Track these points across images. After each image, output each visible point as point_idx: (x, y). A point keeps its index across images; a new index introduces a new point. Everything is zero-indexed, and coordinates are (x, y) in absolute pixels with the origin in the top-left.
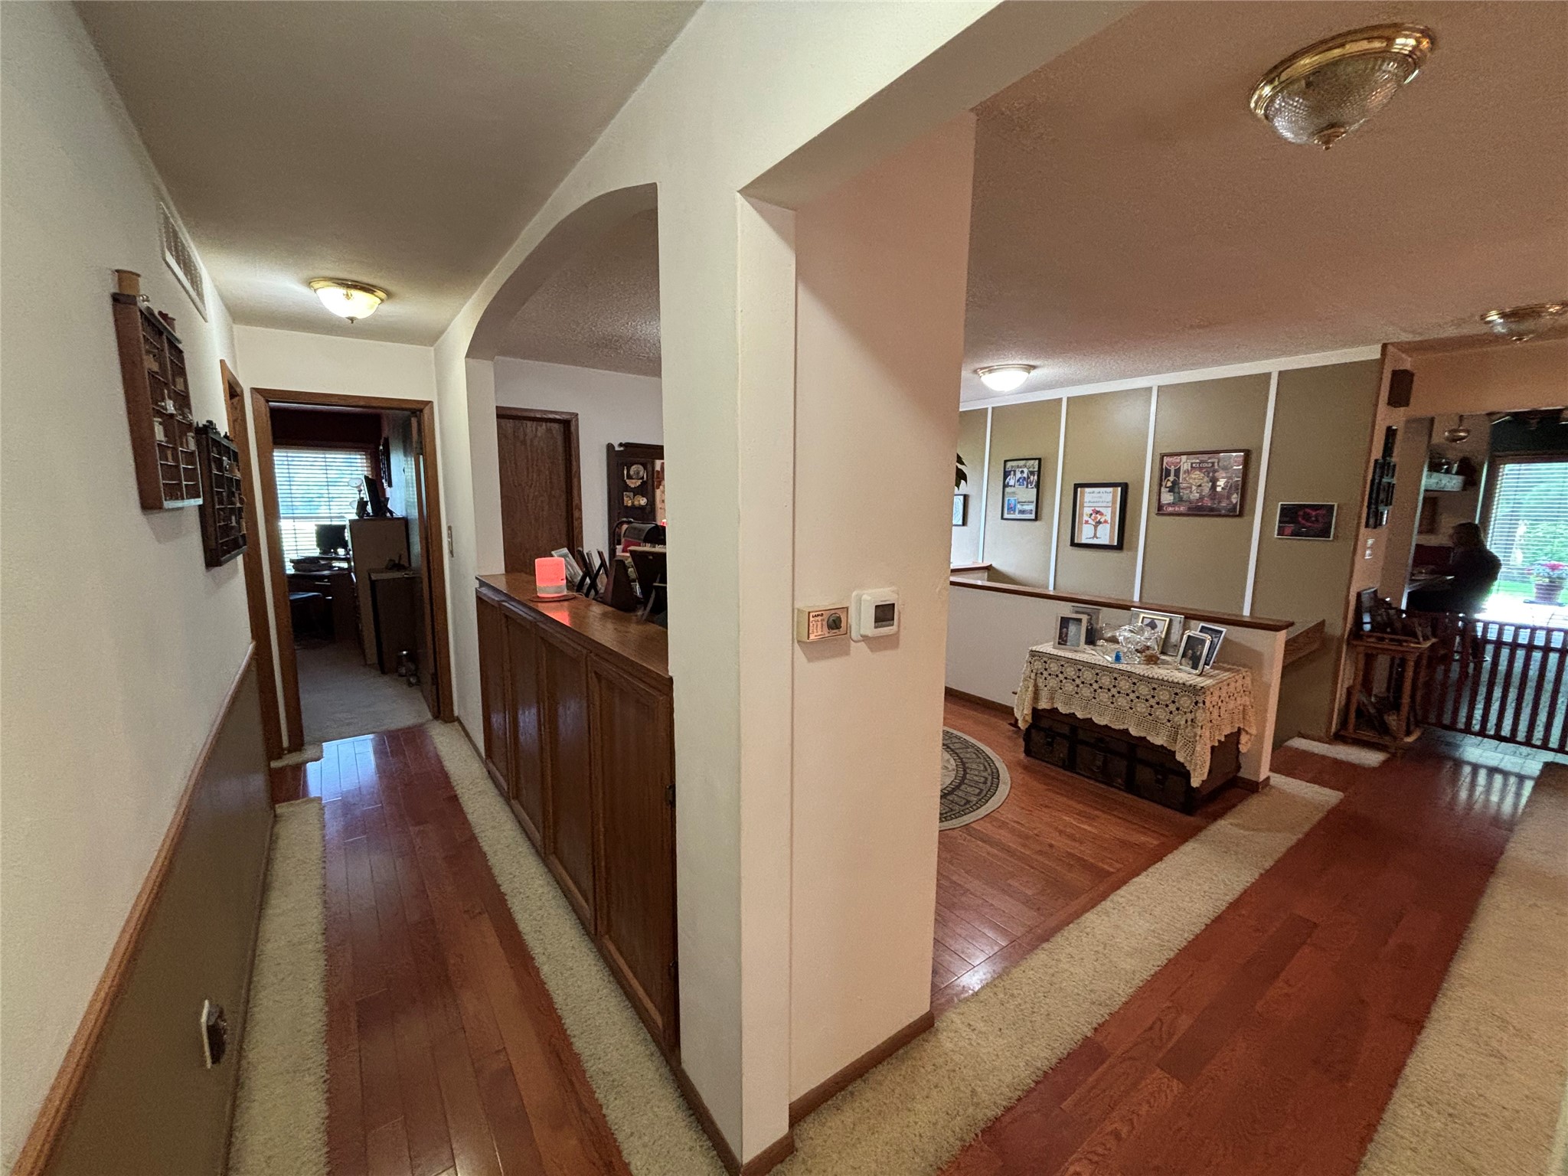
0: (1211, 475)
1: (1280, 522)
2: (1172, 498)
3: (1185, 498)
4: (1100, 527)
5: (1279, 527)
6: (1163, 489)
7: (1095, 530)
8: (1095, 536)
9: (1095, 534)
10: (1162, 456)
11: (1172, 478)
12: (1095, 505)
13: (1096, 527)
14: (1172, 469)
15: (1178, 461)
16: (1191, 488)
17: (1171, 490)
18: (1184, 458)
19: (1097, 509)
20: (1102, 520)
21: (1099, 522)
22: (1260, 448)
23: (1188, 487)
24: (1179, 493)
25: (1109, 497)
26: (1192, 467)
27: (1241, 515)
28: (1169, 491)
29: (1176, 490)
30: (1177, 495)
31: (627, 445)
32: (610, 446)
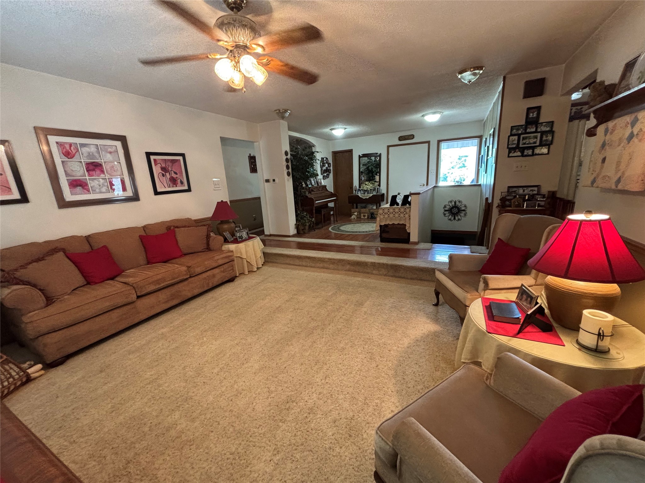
31: (363, 154)
32: (359, 155)
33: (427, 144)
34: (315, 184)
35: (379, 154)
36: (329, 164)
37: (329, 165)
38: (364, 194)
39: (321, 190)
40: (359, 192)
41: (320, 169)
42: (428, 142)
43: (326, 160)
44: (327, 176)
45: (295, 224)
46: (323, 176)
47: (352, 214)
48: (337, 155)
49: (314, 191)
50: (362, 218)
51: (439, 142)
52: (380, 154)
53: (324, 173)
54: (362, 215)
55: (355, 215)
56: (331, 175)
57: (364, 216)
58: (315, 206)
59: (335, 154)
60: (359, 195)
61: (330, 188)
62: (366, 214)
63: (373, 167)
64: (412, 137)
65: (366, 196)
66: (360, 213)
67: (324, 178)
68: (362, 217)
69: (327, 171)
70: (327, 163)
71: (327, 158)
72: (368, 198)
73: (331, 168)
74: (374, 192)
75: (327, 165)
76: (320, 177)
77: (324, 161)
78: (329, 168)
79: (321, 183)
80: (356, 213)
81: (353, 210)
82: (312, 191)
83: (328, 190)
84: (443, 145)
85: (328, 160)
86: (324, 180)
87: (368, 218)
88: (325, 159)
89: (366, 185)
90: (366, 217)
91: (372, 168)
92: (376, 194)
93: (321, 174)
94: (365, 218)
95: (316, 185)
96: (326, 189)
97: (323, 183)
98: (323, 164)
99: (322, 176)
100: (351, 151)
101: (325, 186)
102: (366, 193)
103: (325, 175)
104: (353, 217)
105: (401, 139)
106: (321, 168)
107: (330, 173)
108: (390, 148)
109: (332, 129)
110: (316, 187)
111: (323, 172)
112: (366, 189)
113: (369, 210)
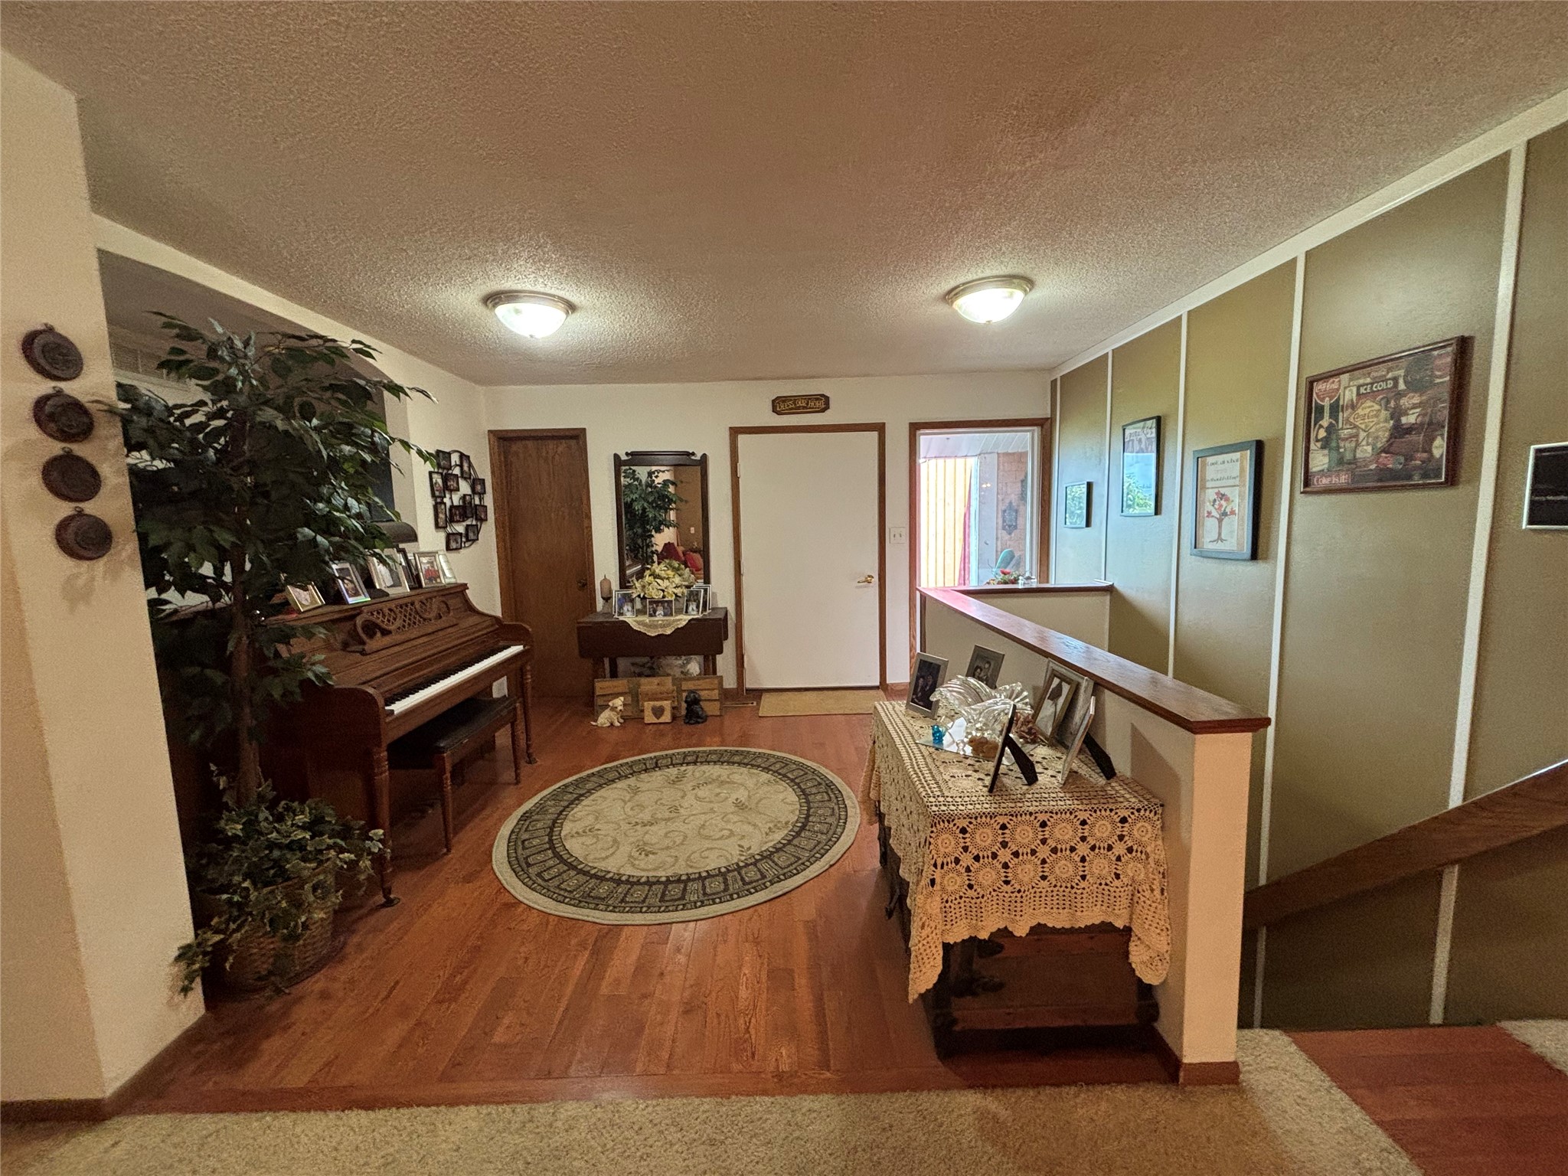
0: (1392, 404)
1: (1534, 492)
2: (1326, 460)
3: (1348, 456)
4: (1226, 520)
5: (1532, 503)
6: (1312, 446)
7: (1220, 527)
8: (1220, 538)
9: (1220, 534)
10: (1311, 383)
11: (1325, 422)
12: (1218, 484)
13: (1220, 521)
14: (1326, 403)
15: (1335, 386)
16: (1357, 436)
17: (1326, 444)
18: (1345, 377)
19: (1222, 491)
20: (1228, 510)
21: (1225, 514)
22: (1491, 332)
23: (1352, 436)
24: (1338, 447)
25: (1236, 470)
26: (1358, 394)
27: (1452, 480)
28: (1323, 447)
29: (1334, 444)
30: (1334, 454)
31: (633, 454)
32: (616, 456)
33: (875, 434)
34: (397, 583)
35: (698, 457)
36: (477, 483)
37: (479, 488)
38: (653, 614)
39: (432, 615)
40: (627, 607)
41: (430, 502)
42: (880, 428)
43: (461, 466)
44: (471, 536)
45: (185, 954)
46: (449, 537)
47: (600, 702)
48: (514, 447)
49: (385, 633)
50: (647, 720)
51: (915, 428)
52: (704, 456)
53: (451, 520)
54: (648, 705)
55: (614, 709)
56: (489, 531)
57: (658, 712)
58: (392, 734)
59: (504, 442)
60: (629, 618)
61: (488, 599)
62: (667, 704)
63: (646, 505)
64: (821, 404)
65: (663, 626)
66: (635, 698)
67: (453, 545)
68: (649, 718)
69: (468, 511)
70: (465, 476)
71: (463, 457)
72: (669, 632)
73: (489, 500)
74: (692, 606)
75: (465, 488)
76: (430, 537)
77: (450, 468)
78: (477, 502)
79: (433, 575)
80: (618, 702)
81: (602, 686)
82: (371, 629)
83: (480, 607)
84: (926, 441)
85: (470, 465)
86: (452, 555)
87: (674, 718)
88: (455, 458)
89: (657, 576)
90: (666, 717)
91: (644, 509)
92: (700, 616)
93: (437, 526)
94: (662, 720)
95: (406, 588)
96: (467, 601)
97: (451, 568)
98: (446, 478)
99: (441, 536)
100: (576, 438)
101: (459, 591)
102: (660, 611)
103: (460, 528)
104: (604, 718)
105: (779, 405)
106: (433, 495)
107: (484, 520)
108: (742, 439)
109: (494, 299)
110: (404, 604)
111: (445, 517)
112: (657, 595)
113: (677, 682)
